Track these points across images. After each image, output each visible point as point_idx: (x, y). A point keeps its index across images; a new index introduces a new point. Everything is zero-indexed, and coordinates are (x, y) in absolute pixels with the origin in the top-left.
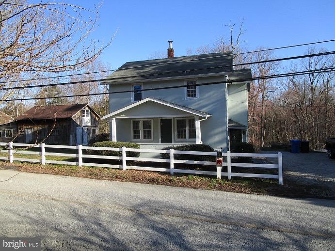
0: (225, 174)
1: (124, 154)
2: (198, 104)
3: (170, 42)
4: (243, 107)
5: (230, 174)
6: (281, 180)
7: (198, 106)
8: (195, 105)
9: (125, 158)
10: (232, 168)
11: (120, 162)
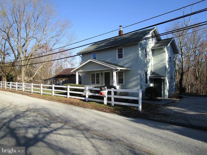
0: (110, 102)
1: (69, 89)
2: (123, 62)
3: (120, 26)
4: (163, 64)
5: (113, 102)
6: (140, 107)
7: (123, 64)
8: (122, 63)
9: (69, 92)
10: (115, 98)
11: (66, 94)
